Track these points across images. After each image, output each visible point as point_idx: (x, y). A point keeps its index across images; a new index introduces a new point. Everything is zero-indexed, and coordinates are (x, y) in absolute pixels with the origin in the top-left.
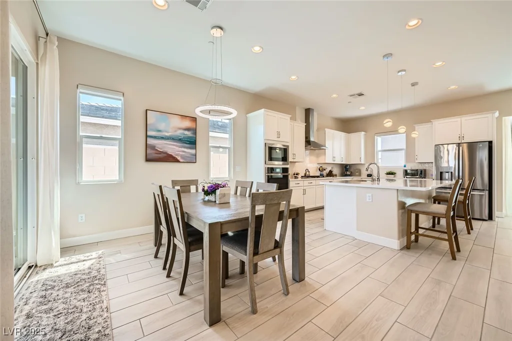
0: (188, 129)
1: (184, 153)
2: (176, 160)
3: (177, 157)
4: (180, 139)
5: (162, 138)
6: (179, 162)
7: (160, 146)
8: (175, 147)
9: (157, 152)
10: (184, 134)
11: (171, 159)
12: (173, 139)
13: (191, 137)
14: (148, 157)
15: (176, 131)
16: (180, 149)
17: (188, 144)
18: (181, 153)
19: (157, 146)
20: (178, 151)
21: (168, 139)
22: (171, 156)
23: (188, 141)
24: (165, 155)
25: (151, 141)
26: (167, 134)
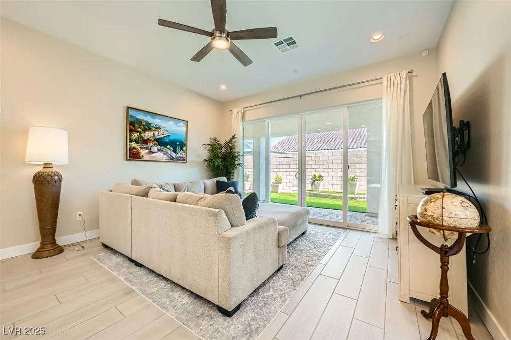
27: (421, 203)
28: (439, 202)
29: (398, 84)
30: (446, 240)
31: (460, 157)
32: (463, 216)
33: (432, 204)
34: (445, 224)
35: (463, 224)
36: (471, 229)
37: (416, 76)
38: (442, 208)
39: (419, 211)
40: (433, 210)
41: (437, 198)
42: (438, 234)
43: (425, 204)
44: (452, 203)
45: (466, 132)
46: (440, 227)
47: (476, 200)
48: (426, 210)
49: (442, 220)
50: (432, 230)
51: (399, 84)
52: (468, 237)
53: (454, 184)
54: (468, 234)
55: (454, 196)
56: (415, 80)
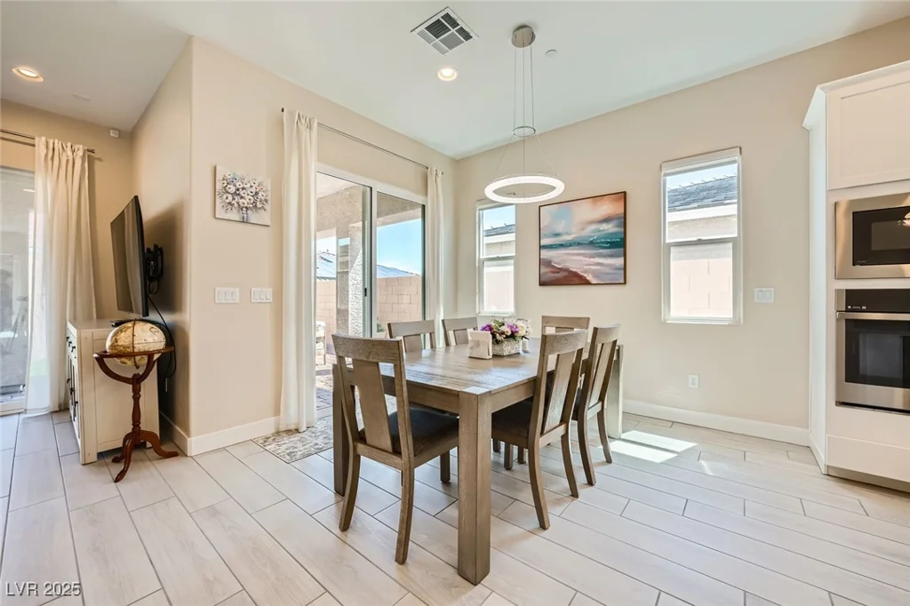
0: (607, 220)
1: (599, 267)
2: (584, 282)
3: (585, 275)
4: (592, 243)
5: (562, 246)
6: (590, 284)
7: (557, 260)
8: (581, 258)
9: (553, 270)
10: (599, 231)
11: (576, 280)
12: (579, 244)
13: (612, 234)
14: (542, 279)
15: (583, 229)
16: (592, 259)
17: (608, 248)
18: (593, 267)
19: (554, 260)
20: (587, 265)
21: (570, 246)
22: (576, 274)
23: (609, 242)
24: (566, 274)
25: (546, 254)
26: (568, 238)
27: (111, 334)
28: (129, 332)
29: (67, 161)
30: (137, 367)
31: (154, 285)
32: (152, 341)
33: (123, 334)
34: (136, 350)
35: (152, 348)
36: (159, 351)
37: (100, 160)
38: (133, 335)
39: (108, 343)
40: (124, 339)
41: (129, 327)
42: (129, 363)
43: (116, 334)
44: (142, 330)
45: (159, 258)
46: (132, 355)
47: (166, 327)
48: (116, 341)
49: (133, 347)
50: (123, 359)
51: (71, 162)
52: (158, 359)
53: (146, 314)
54: (156, 357)
55: (144, 323)
56: (97, 165)
